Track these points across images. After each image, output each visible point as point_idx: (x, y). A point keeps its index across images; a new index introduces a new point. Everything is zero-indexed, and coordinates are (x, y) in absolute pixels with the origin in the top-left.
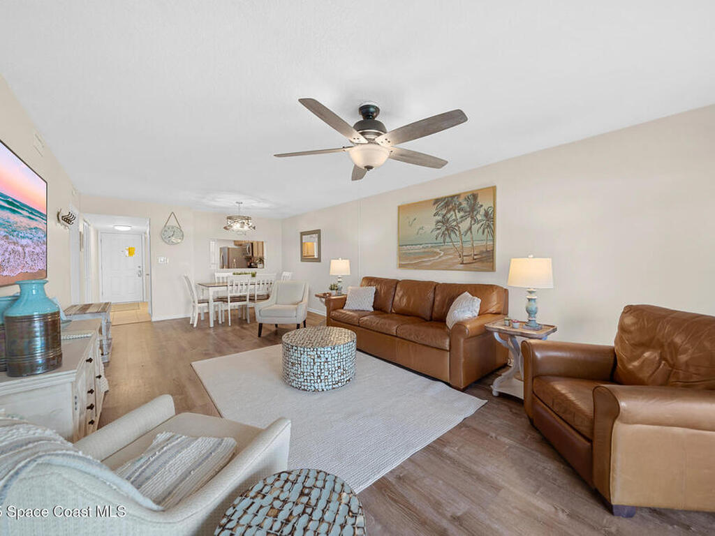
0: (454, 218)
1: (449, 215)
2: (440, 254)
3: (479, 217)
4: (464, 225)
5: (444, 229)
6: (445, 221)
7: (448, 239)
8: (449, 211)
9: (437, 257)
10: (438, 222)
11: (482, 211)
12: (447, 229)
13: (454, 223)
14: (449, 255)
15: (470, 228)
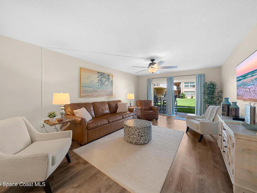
0: (104, 80)
1: (102, 79)
2: (99, 92)
3: (110, 82)
4: (107, 83)
5: (101, 83)
6: (101, 80)
7: (102, 87)
8: (102, 77)
9: (99, 93)
10: (99, 80)
11: (110, 80)
12: (102, 83)
13: (104, 82)
14: (103, 92)
15: (108, 85)
